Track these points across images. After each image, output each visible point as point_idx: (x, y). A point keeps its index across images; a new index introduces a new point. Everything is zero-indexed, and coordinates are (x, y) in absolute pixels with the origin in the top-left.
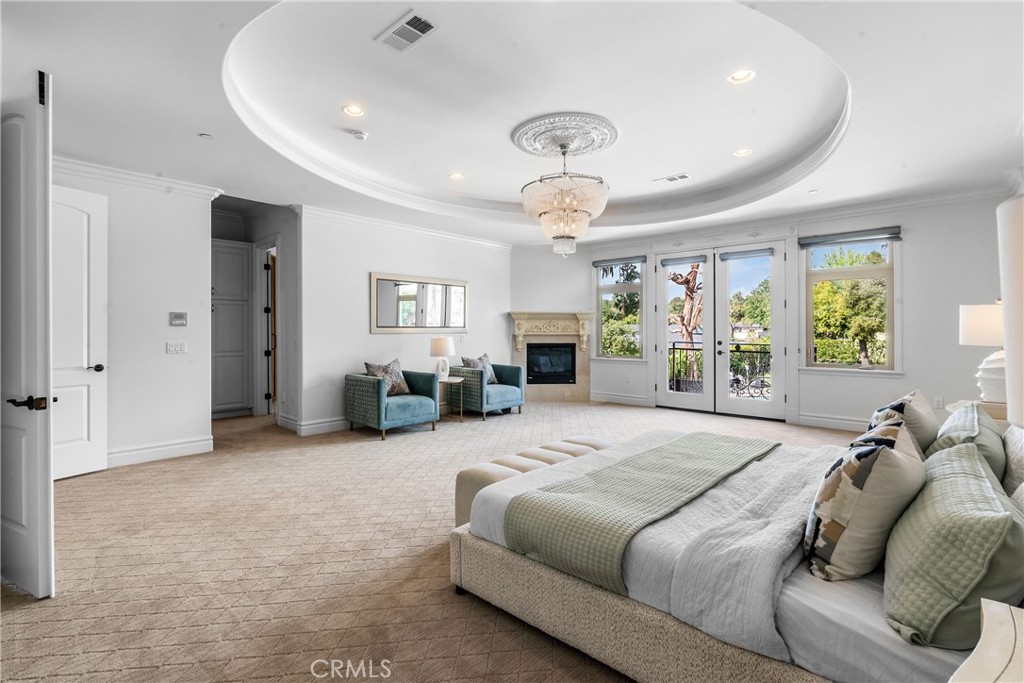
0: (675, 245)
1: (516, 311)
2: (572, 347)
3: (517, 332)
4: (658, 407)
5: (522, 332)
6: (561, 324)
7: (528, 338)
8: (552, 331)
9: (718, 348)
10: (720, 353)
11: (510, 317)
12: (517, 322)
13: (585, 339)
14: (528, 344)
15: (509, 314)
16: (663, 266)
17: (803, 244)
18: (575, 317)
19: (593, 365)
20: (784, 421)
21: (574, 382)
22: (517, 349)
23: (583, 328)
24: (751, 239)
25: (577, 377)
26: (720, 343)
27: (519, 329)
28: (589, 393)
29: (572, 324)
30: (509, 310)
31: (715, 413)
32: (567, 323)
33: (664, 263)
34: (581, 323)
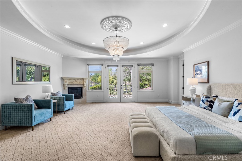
0: (111, 62)
1: (64, 77)
2: (82, 88)
3: (65, 83)
4: (106, 102)
5: (67, 83)
6: (79, 81)
7: (68, 85)
8: (76, 83)
9: (121, 87)
10: (121, 88)
11: (62, 79)
12: (65, 81)
13: (85, 85)
14: (68, 87)
15: (62, 78)
16: (108, 67)
17: (138, 65)
18: (83, 79)
19: (87, 93)
20: (134, 102)
21: (82, 98)
22: (65, 89)
23: (85, 82)
24: (128, 63)
25: (83, 96)
26: (121, 86)
27: (66, 83)
28: (86, 100)
29: (82, 81)
30: (62, 77)
31: (120, 102)
32: (80, 81)
33: (108, 66)
34: (85, 81)
